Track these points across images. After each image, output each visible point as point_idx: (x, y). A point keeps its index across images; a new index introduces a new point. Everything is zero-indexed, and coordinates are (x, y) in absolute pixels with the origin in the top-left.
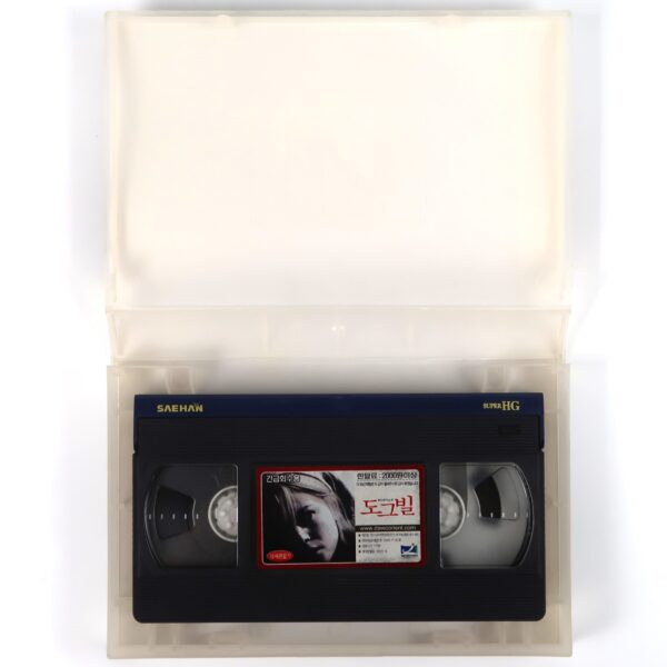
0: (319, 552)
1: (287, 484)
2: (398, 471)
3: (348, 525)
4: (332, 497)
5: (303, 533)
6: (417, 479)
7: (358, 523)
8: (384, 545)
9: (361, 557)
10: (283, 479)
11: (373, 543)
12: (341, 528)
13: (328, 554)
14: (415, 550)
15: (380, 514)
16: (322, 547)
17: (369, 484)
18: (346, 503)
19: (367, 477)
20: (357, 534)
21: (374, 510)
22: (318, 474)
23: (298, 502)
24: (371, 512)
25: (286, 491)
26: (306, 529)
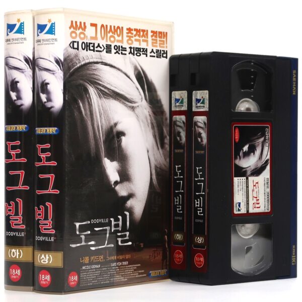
0: (238, 157)
1: (265, 140)
2: (270, 200)
3: (249, 173)
4: (260, 165)
5: (246, 148)
6: (267, 211)
7: (249, 178)
8: (241, 193)
9: (236, 179)
10: (267, 137)
11: (242, 187)
12: (248, 169)
13: (237, 162)
14: (239, 210)
15: (253, 190)
16: (240, 159)
17: (265, 184)
18: (257, 172)
19: (267, 183)
20: (245, 178)
21: (255, 187)
22: (268, 157)
23: (258, 145)
24: (254, 186)
25: (262, 139)
26: (247, 150)
